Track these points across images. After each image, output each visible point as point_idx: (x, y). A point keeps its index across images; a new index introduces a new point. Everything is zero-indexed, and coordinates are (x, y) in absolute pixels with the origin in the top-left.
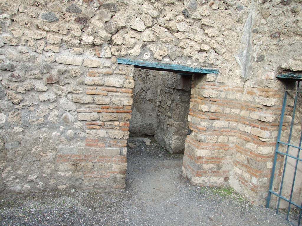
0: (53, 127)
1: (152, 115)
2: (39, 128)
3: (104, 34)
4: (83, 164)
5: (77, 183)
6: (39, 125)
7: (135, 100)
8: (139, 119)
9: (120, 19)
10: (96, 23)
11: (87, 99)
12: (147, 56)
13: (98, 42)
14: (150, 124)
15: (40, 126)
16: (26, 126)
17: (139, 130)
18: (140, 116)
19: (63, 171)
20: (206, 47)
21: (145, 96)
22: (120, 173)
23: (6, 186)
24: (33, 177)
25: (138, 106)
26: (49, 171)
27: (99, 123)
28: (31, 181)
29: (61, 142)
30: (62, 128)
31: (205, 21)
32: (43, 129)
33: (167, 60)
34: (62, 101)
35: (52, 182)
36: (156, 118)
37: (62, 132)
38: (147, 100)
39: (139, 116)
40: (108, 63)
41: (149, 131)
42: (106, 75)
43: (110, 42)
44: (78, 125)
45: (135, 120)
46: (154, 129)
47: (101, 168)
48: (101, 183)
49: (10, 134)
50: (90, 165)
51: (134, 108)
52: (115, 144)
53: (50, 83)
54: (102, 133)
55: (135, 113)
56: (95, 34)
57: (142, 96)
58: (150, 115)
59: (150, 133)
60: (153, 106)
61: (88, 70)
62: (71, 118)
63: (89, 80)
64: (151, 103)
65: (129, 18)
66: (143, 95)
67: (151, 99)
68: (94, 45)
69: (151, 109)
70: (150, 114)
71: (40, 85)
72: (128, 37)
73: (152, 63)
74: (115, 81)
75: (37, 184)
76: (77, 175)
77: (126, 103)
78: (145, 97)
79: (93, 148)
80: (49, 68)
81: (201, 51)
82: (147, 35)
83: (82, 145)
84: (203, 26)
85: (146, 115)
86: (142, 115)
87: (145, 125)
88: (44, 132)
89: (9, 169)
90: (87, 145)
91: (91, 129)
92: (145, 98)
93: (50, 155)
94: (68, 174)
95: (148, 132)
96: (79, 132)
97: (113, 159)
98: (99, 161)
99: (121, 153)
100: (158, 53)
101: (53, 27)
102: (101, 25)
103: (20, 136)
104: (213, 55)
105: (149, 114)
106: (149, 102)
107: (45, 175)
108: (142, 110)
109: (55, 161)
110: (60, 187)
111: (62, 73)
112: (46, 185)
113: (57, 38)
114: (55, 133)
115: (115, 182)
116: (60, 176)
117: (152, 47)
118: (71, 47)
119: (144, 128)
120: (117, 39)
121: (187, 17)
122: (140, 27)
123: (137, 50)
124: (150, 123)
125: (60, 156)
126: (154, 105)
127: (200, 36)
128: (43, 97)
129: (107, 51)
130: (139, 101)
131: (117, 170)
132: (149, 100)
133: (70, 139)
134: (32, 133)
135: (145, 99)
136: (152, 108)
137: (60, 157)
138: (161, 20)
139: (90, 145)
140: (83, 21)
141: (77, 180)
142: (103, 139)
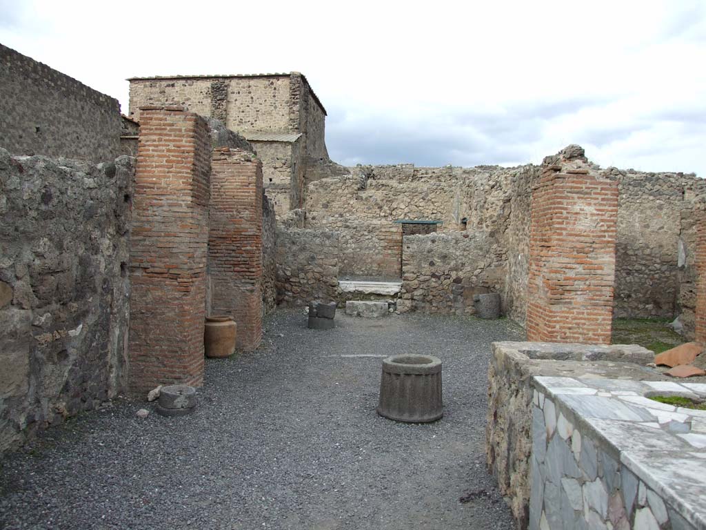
0: (370, 249)
2: (365, 250)
3: (388, 211)
4: (382, 265)
9: (394, 205)
10: (385, 208)
11: (383, 237)
12: (407, 218)
13: (386, 215)
15: (366, 248)
16: (361, 249)
20: (435, 211)
24: (363, 269)
26: (369, 267)
27: (388, 247)
29: (373, 255)
31: (433, 200)
33: (416, 219)
34: (374, 239)
35: (370, 272)
37: (374, 251)
40: (390, 223)
42: (390, 227)
43: (391, 214)
44: (380, 248)
47: (390, 267)
49: (356, 252)
50: (385, 265)
53: (369, 232)
54: (390, 252)
56: (385, 212)
61: (382, 226)
62: (377, 245)
63: (383, 230)
65: (398, 204)
68: (385, 216)
71: (366, 233)
72: (399, 212)
73: (410, 221)
74: (394, 230)
76: (380, 269)
77: (399, 238)
79: (386, 258)
80: (369, 226)
81: (433, 213)
82: (406, 210)
84: (433, 203)
88: (367, 251)
89: (355, 265)
90: (383, 256)
91: (385, 250)
93: (370, 260)
94: (377, 269)
96: (380, 251)
98: (389, 264)
100: (412, 216)
101: (370, 211)
102: (387, 208)
103: (359, 253)
104: (439, 215)
109: (371, 263)
111: (373, 228)
113: (371, 215)
114: (371, 252)
117: (409, 214)
118: (377, 218)
120: (394, 213)
121: (424, 199)
122: (403, 207)
123: (402, 216)
127: (432, 207)
128: (367, 237)
129: (390, 218)
133: (377, 254)
134: (363, 252)
137: (373, 261)
138: (412, 203)
140: (380, 208)
142: (390, 254)
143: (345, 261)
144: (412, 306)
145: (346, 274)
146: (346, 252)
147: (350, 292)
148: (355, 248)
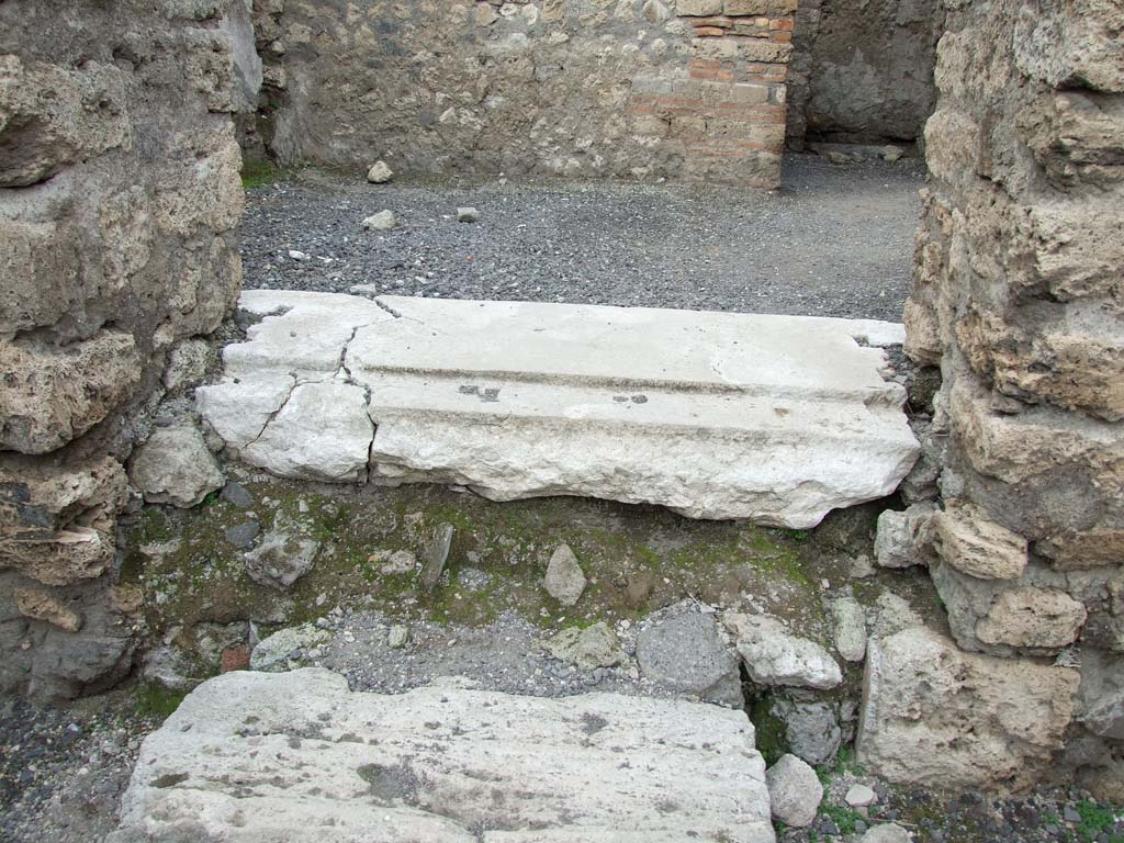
0: (624, 33)
1: (915, 74)
2: (597, 35)
4: (684, 120)
5: (671, 166)
6: (597, 27)
7: (860, 27)
8: (872, 85)
14: (906, 103)
15: (601, 28)
16: (573, 30)
17: (871, 121)
18: (875, 75)
19: (643, 135)
21: (895, 10)
22: (767, 148)
23: (537, 158)
24: (584, 143)
25: (869, 44)
26: (614, 132)
27: (722, 21)
28: (582, 152)
29: (640, 66)
30: (642, 34)
32: (605, 37)
35: (621, 157)
36: (926, 84)
37: (643, 44)
38: (899, 24)
39: (872, 76)
41: (901, 124)
44: (675, 26)
45: (858, 89)
46: (917, 117)
47: (724, 133)
48: (722, 169)
50: (699, 124)
51: (858, 51)
52: (758, 75)
54: (728, 46)
55: (858, 66)
57: (882, 13)
58: (907, 75)
59: (904, 133)
60: (918, 44)
62: (660, 10)
64: (914, 36)
66: (887, 8)
67: (912, 22)
69: (911, 54)
70: (906, 73)
75: (593, 159)
76: (673, 145)
78: (893, 15)
79: (707, 83)
83: (683, 73)
85: (894, 74)
86: (881, 72)
87: (888, 106)
88: (607, 43)
89: (542, 121)
90: (693, 74)
91: (702, 36)
92: (894, 20)
93: (618, 95)
94: (652, 142)
95: (898, 129)
96: (676, 42)
97: (752, 112)
98: (720, 115)
99: (771, 98)
103: (562, 53)
105: (904, 70)
106: (905, 32)
107: (607, 141)
108: (883, 56)
109: (625, 111)
110: (636, 170)
112: (609, 164)
114: (628, 47)
115: (754, 171)
116: (636, 146)
119: (885, 114)
124: (906, 98)
125: (637, 99)
126: (923, 41)
130: (872, 28)
131: (760, 142)
132: (905, 26)
133: (659, 60)
134: (585, 46)
135: (893, 23)
136: (916, 51)
137: (637, 102)
139: (701, 76)
141: (670, 157)
142: (729, 61)
143: (494, 102)
144: (1077, 729)
145: (493, 169)
146: (493, 47)
147: (305, 480)
148: (545, 28)
